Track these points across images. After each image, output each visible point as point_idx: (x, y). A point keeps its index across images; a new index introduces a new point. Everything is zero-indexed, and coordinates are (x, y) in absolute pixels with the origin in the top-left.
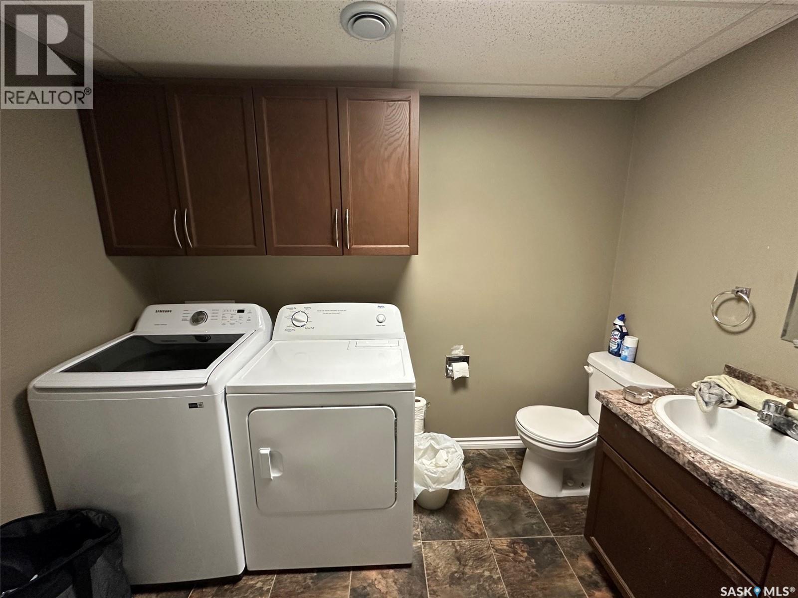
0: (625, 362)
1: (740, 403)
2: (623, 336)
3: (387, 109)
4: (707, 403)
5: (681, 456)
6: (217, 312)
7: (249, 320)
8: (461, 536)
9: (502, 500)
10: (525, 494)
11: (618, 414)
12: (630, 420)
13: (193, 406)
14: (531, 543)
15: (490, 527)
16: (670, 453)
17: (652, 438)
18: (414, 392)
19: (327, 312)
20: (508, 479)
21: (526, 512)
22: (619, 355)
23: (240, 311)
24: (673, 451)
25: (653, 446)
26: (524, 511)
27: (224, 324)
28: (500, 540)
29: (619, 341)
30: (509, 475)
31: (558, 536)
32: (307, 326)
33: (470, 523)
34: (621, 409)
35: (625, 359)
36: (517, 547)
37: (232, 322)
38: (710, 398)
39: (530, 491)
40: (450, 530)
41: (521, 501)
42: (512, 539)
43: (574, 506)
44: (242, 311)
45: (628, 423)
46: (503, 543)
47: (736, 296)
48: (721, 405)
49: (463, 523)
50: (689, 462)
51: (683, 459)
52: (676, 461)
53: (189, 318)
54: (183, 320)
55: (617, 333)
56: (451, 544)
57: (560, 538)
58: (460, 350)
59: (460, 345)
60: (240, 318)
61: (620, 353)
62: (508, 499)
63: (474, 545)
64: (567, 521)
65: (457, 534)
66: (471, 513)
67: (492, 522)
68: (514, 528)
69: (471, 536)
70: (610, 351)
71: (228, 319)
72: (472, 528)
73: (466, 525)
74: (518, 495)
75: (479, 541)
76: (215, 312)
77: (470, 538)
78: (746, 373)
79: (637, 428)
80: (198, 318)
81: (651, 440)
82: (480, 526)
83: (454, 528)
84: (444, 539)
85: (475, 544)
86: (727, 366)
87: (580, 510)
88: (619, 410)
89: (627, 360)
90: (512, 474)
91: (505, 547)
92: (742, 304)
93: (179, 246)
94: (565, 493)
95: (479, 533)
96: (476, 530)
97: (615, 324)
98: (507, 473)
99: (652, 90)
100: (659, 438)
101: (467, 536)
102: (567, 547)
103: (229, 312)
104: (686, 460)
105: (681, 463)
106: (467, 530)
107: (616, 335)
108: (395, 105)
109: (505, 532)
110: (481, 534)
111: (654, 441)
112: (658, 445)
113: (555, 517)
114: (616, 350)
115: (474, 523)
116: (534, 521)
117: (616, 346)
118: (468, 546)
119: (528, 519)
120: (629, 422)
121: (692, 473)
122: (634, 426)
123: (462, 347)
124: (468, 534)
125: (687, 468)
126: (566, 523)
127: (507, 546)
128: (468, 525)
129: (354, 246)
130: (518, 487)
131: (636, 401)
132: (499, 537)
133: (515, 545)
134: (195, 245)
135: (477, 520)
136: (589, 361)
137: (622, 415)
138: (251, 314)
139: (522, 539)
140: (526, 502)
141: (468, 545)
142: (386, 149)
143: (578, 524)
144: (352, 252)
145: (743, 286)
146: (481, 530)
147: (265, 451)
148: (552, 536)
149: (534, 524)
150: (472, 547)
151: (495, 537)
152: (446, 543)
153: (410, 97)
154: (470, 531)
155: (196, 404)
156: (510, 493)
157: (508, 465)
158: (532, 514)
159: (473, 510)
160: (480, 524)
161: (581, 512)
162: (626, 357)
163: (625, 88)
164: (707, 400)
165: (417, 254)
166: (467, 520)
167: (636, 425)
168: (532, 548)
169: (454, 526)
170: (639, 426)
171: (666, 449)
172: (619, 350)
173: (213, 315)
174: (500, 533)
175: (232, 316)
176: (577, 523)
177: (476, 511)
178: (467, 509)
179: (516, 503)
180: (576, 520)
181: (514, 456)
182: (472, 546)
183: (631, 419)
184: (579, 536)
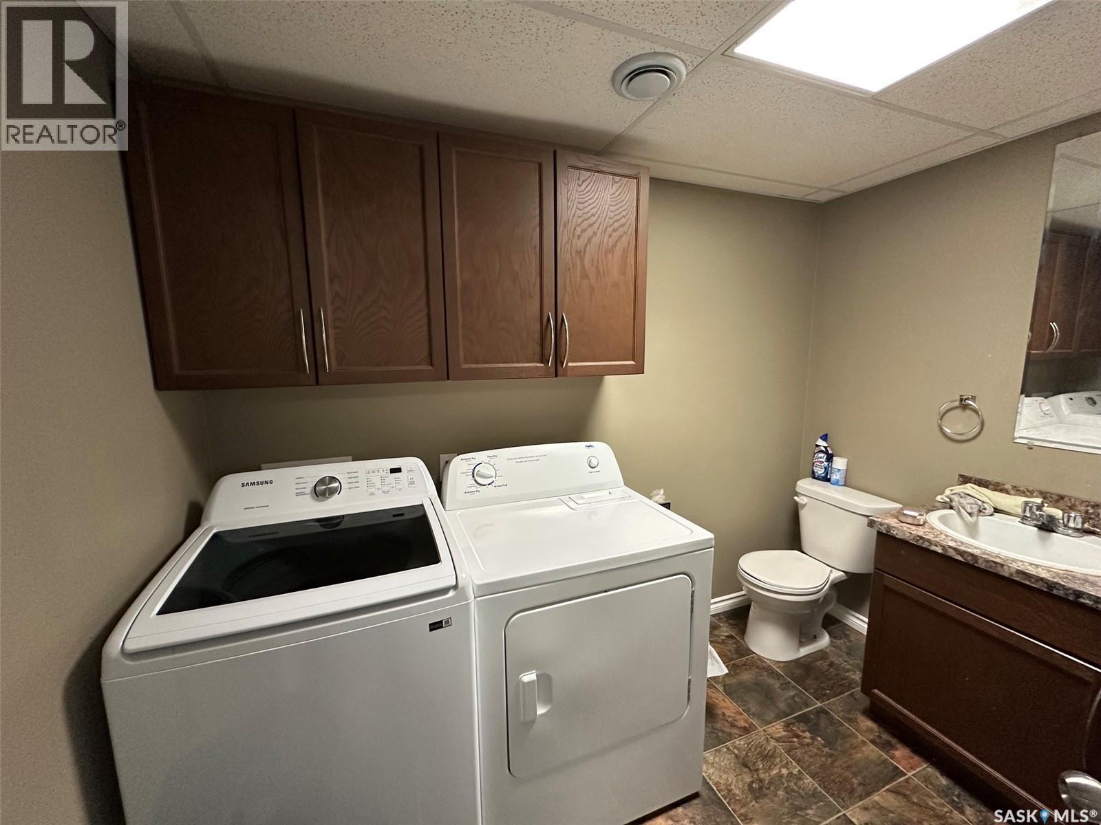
0: (837, 487)
1: (996, 510)
2: (830, 458)
3: (612, 185)
4: (970, 514)
5: (1006, 567)
6: (356, 475)
7: (412, 483)
8: (731, 737)
9: (745, 678)
10: (765, 664)
11: (907, 539)
12: (926, 543)
13: (436, 626)
14: (804, 719)
15: (754, 715)
16: (990, 567)
17: (962, 556)
18: (713, 549)
19: (520, 460)
20: (735, 651)
21: (778, 685)
22: (829, 480)
23: (393, 471)
24: (993, 565)
25: (966, 564)
26: (776, 684)
27: (372, 494)
28: (773, 726)
29: (826, 464)
30: (734, 646)
31: (825, 703)
32: (497, 483)
33: (729, 716)
34: (911, 533)
35: (837, 483)
36: (795, 729)
37: (386, 488)
38: (972, 508)
39: (768, 659)
40: (714, 733)
41: (765, 673)
42: (784, 722)
43: (818, 663)
44: (398, 470)
45: (924, 546)
46: (777, 728)
47: (960, 404)
48: (981, 514)
49: (721, 720)
50: (1019, 572)
51: (1009, 570)
52: (1000, 573)
53: (309, 490)
54: (297, 494)
55: (821, 455)
56: (725, 750)
57: (829, 704)
58: (659, 496)
59: (660, 489)
60: (397, 481)
61: (828, 477)
62: (750, 676)
63: (751, 742)
64: (822, 683)
65: (725, 735)
66: (724, 704)
67: (752, 708)
68: (777, 707)
69: (740, 732)
70: (816, 476)
71: (378, 485)
72: (736, 722)
73: (727, 721)
74: (758, 667)
75: (753, 735)
76: (352, 475)
77: (741, 736)
78: (982, 480)
79: (939, 550)
80: (324, 489)
81: (961, 559)
82: (743, 717)
83: (716, 729)
84: (714, 747)
85: (751, 740)
86: (961, 476)
87: (827, 667)
88: (908, 535)
89: (840, 484)
90: (736, 644)
91: (784, 733)
92: (968, 412)
93: (306, 369)
94: (805, 651)
95: (747, 725)
96: (743, 724)
97: (817, 446)
98: (731, 644)
99: (837, 195)
100: (972, 555)
101: (736, 734)
102: (839, 712)
103: (376, 473)
104: (1013, 571)
105: (1006, 575)
106: (732, 726)
107: (821, 458)
108: (621, 182)
109: (772, 715)
110: (750, 726)
111: (965, 559)
112: (972, 562)
113: (808, 682)
114: (823, 475)
115: (734, 715)
116: (792, 693)
117: (823, 470)
118: (746, 745)
119: (785, 691)
120: (926, 545)
121: (1023, 582)
122: (933, 548)
123: (662, 492)
124: (734, 731)
125: (1016, 579)
126: (822, 685)
127: (785, 731)
128: (730, 720)
129: (570, 364)
130: (752, 657)
131: (916, 522)
132: (770, 724)
133: (791, 726)
134: (334, 368)
135: (735, 711)
136: (798, 490)
137: (913, 539)
138: (412, 473)
139: (795, 718)
140: (771, 673)
141: (744, 745)
142: (610, 236)
143: (835, 683)
144: (569, 374)
145: (967, 394)
146: (746, 721)
147: (529, 677)
148: (819, 704)
149: (794, 696)
150: (750, 746)
151: (767, 725)
152: (719, 751)
153: (639, 173)
154: (736, 726)
155: (441, 622)
156: (748, 667)
157: (726, 634)
158: (785, 687)
159: (723, 700)
160: (741, 714)
161: (829, 669)
162: (838, 481)
163: (820, 190)
164: (969, 511)
165: (643, 373)
166: (724, 714)
167: (937, 546)
168: (809, 725)
169: (715, 727)
170: (941, 546)
171: (984, 564)
172: (827, 474)
173: (350, 480)
174: (768, 718)
175: (383, 479)
176: (832, 682)
177: (726, 700)
178: (716, 701)
179: (762, 678)
180: (830, 679)
181: (724, 622)
182: (749, 744)
183: (929, 541)
184: (842, 696)
